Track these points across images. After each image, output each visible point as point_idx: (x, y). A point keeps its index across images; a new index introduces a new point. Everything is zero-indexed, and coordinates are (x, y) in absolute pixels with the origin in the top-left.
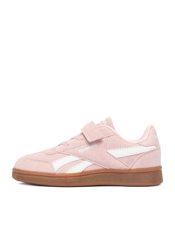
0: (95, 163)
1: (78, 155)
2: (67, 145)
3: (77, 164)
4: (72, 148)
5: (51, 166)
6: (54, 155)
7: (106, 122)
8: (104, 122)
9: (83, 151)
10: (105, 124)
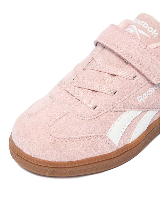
2: (113, 94)
3: (139, 121)
4: (125, 97)
5: (109, 141)
6: (100, 117)
7: (156, 30)
8: (151, 31)
9: (145, 98)
10: (155, 36)
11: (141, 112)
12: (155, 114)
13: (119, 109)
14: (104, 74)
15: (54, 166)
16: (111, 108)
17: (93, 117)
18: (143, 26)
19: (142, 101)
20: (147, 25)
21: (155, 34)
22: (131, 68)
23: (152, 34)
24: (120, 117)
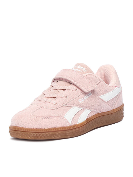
0: (93, 110)
1: (80, 106)
2: (65, 97)
3: (81, 113)
4: (72, 99)
5: (65, 120)
6: (60, 108)
7: (85, 69)
8: (83, 69)
9: (83, 100)
10: (85, 71)
11: (82, 109)
12: (90, 112)
13: (69, 105)
14: (59, 90)
15: (37, 131)
16: (65, 104)
17: (55, 108)
18: (78, 67)
19: (81, 102)
20: (80, 67)
21: (85, 70)
22: (73, 85)
23: (83, 70)
24: (70, 109)
